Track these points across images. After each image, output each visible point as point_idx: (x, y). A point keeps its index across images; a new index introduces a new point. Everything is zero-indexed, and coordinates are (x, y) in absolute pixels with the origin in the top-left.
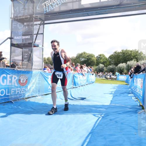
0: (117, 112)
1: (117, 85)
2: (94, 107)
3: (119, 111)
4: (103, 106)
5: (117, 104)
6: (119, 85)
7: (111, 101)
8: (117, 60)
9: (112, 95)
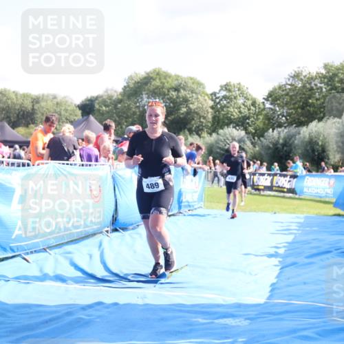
0: (295, 331)
1: (299, 218)
2: (203, 313)
3: (305, 329)
4: (238, 310)
5: (297, 297)
6: (306, 218)
7: (273, 284)
8: (303, 108)
9: (275, 261)
